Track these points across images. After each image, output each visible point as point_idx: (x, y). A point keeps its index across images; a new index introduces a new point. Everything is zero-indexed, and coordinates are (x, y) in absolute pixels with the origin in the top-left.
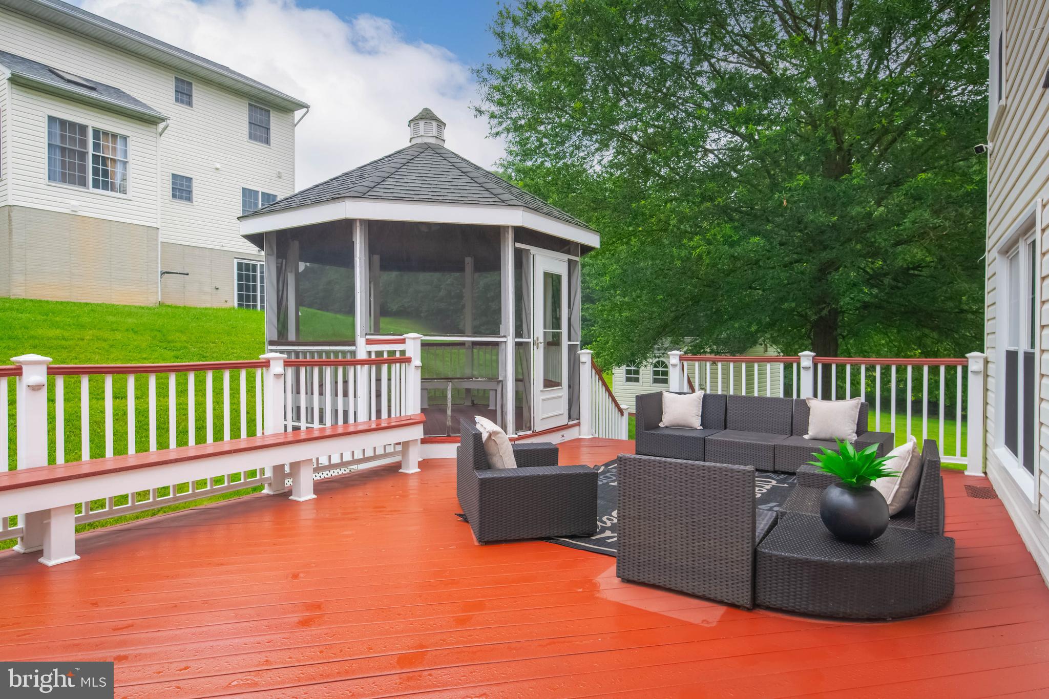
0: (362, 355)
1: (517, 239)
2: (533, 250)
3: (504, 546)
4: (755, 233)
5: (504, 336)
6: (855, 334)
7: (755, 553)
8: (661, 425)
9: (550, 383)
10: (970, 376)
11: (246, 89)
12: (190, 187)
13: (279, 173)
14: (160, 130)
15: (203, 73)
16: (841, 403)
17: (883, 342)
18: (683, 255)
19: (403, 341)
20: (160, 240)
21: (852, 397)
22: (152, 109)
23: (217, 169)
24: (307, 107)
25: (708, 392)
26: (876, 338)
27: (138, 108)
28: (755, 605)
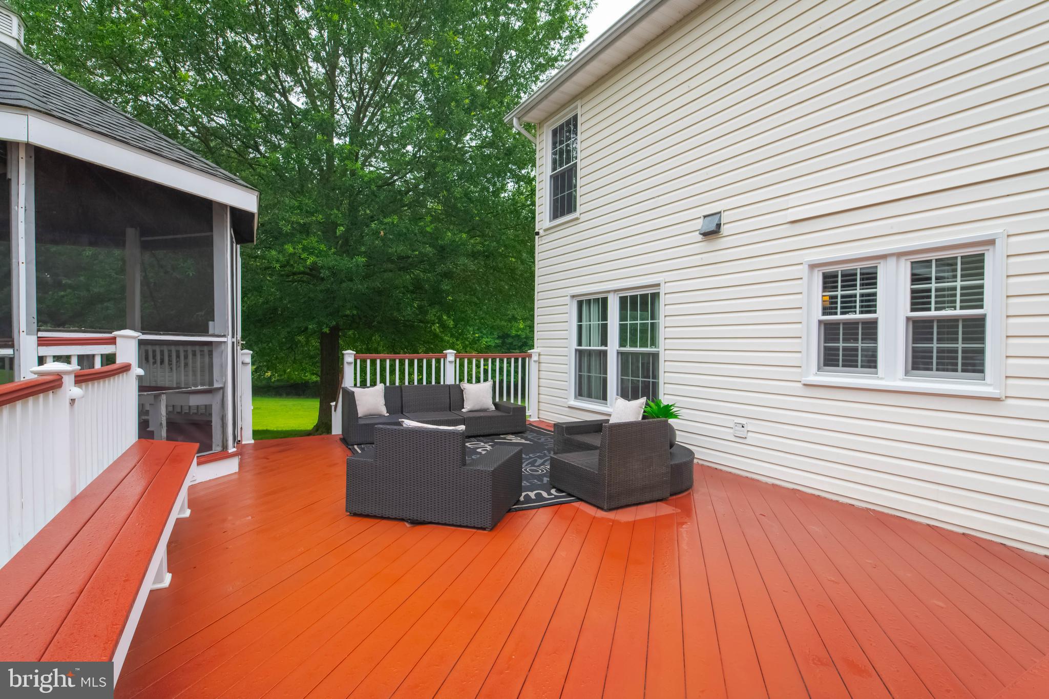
5: (224, 336)
8: (359, 415)
10: (532, 363)
16: (478, 385)
19: (113, 341)
25: (388, 385)
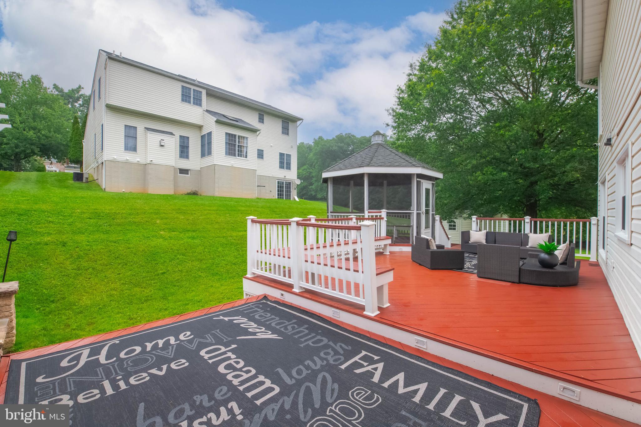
0: (366, 217)
1: (417, 177)
2: (422, 181)
3: (437, 270)
4: (504, 171)
5: (413, 211)
6: (546, 209)
7: (520, 269)
8: (470, 242)
9: (427, 227)
10: (592, 226)
11: (282, 115)
12: (263, 153)
13: (292, 146)
14: (258, 134)
15: (268, 111)
16: (541, 235)
17: (559, 213)
18: (473, 179)
19: (381, 212)
20: (257, 174)
21: (545, 233)
22: (255, 127)
23: (271, 146)
24: (302, 120)
25: (488, 231)
26: (555, 211)
27: (249, 127)
28: (520, 282)
